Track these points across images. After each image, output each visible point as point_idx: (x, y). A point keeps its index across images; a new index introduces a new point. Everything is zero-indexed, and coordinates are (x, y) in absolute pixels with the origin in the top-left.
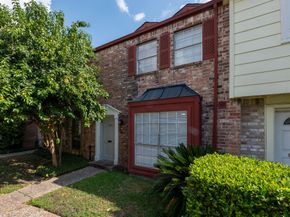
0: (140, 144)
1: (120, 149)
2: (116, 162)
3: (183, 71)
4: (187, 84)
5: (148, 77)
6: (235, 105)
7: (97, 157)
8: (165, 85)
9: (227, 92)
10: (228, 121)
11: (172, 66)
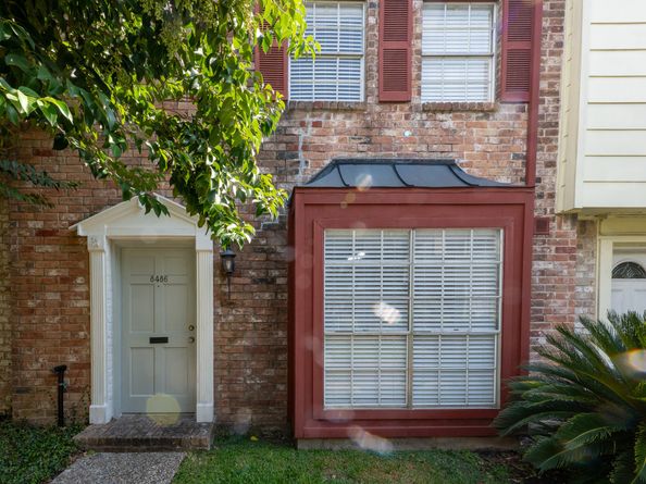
0: (346, 336)
1: (219, 366)
2: (205, 411)
3: (449, 121)
4: (459, 161)
5: (337, 120)
6: (567, 227)
7: (103, 408)
8: (394, 155)
9: (552, 196)
10: (551, 266)
11: (415, 101)
